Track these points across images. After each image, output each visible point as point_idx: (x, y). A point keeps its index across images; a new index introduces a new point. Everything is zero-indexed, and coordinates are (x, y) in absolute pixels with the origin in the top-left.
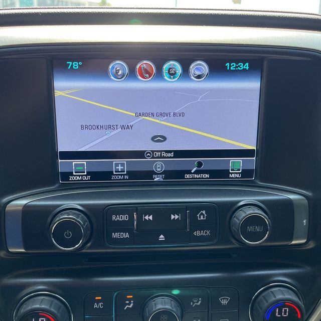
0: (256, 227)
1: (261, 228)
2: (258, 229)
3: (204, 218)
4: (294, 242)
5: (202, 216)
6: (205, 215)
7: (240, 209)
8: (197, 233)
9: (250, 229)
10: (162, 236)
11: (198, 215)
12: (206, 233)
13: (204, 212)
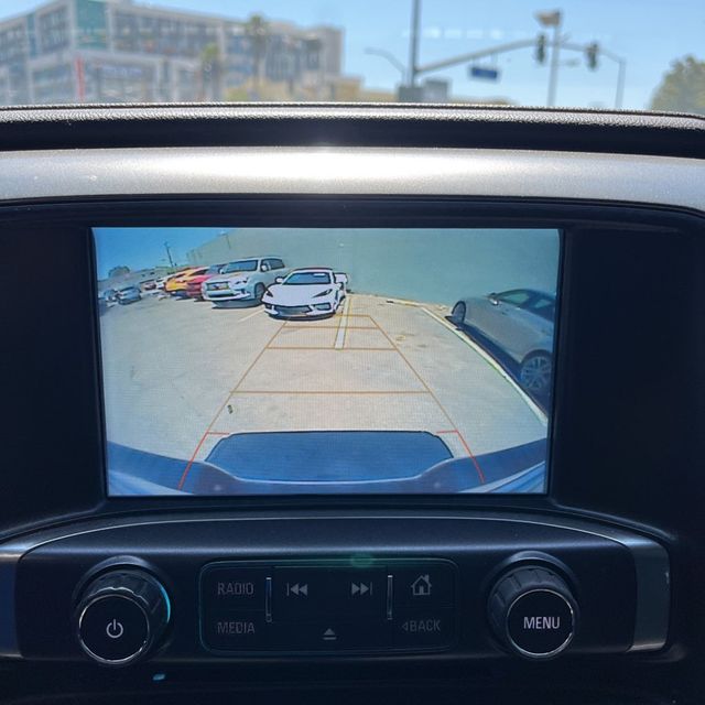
0: (545, 618)
1: (556, 621)
2: (548, 623)
3: (426, 591)
4: (635, 647)
5: (422, 589)
6: (430, 585)
7: (510, 573)
8: (410, 626)
9: (530, 623)
10: (329, 632)
11: (413, 586)
12: (431, 625)
13: (426, 578)
